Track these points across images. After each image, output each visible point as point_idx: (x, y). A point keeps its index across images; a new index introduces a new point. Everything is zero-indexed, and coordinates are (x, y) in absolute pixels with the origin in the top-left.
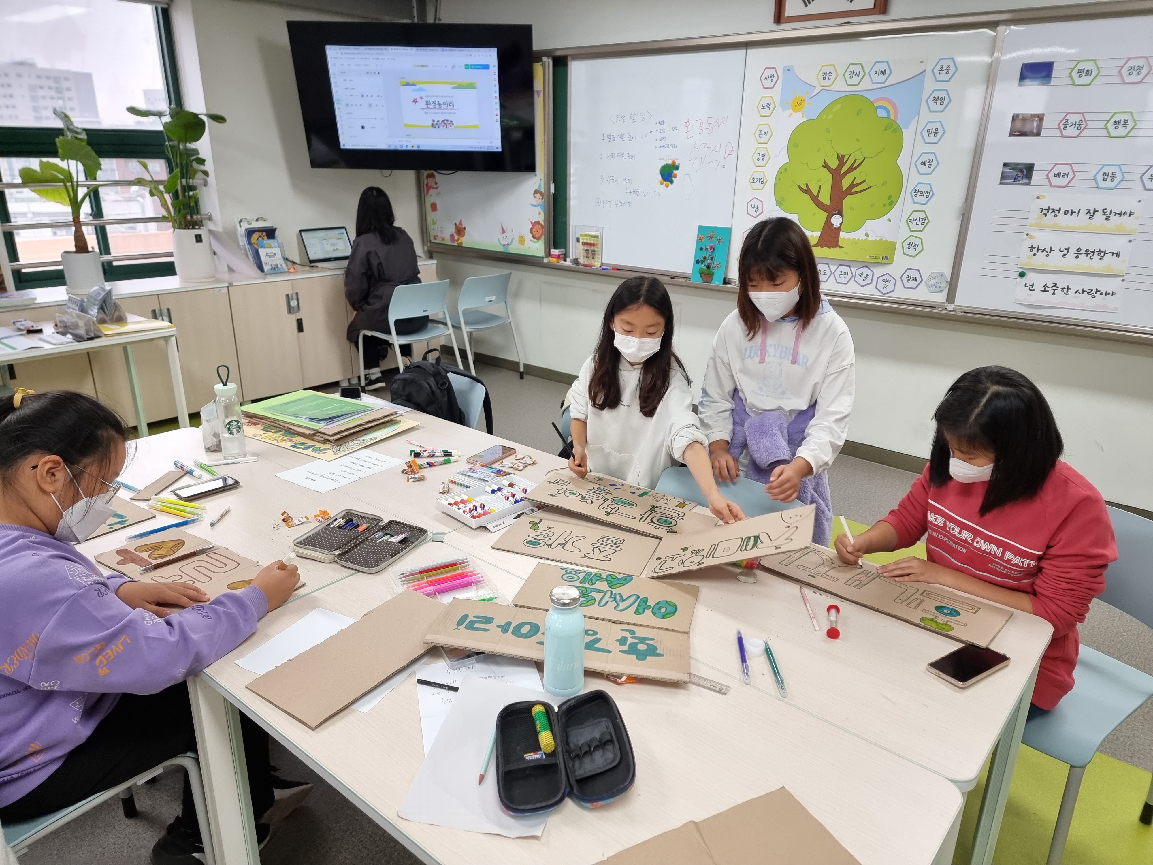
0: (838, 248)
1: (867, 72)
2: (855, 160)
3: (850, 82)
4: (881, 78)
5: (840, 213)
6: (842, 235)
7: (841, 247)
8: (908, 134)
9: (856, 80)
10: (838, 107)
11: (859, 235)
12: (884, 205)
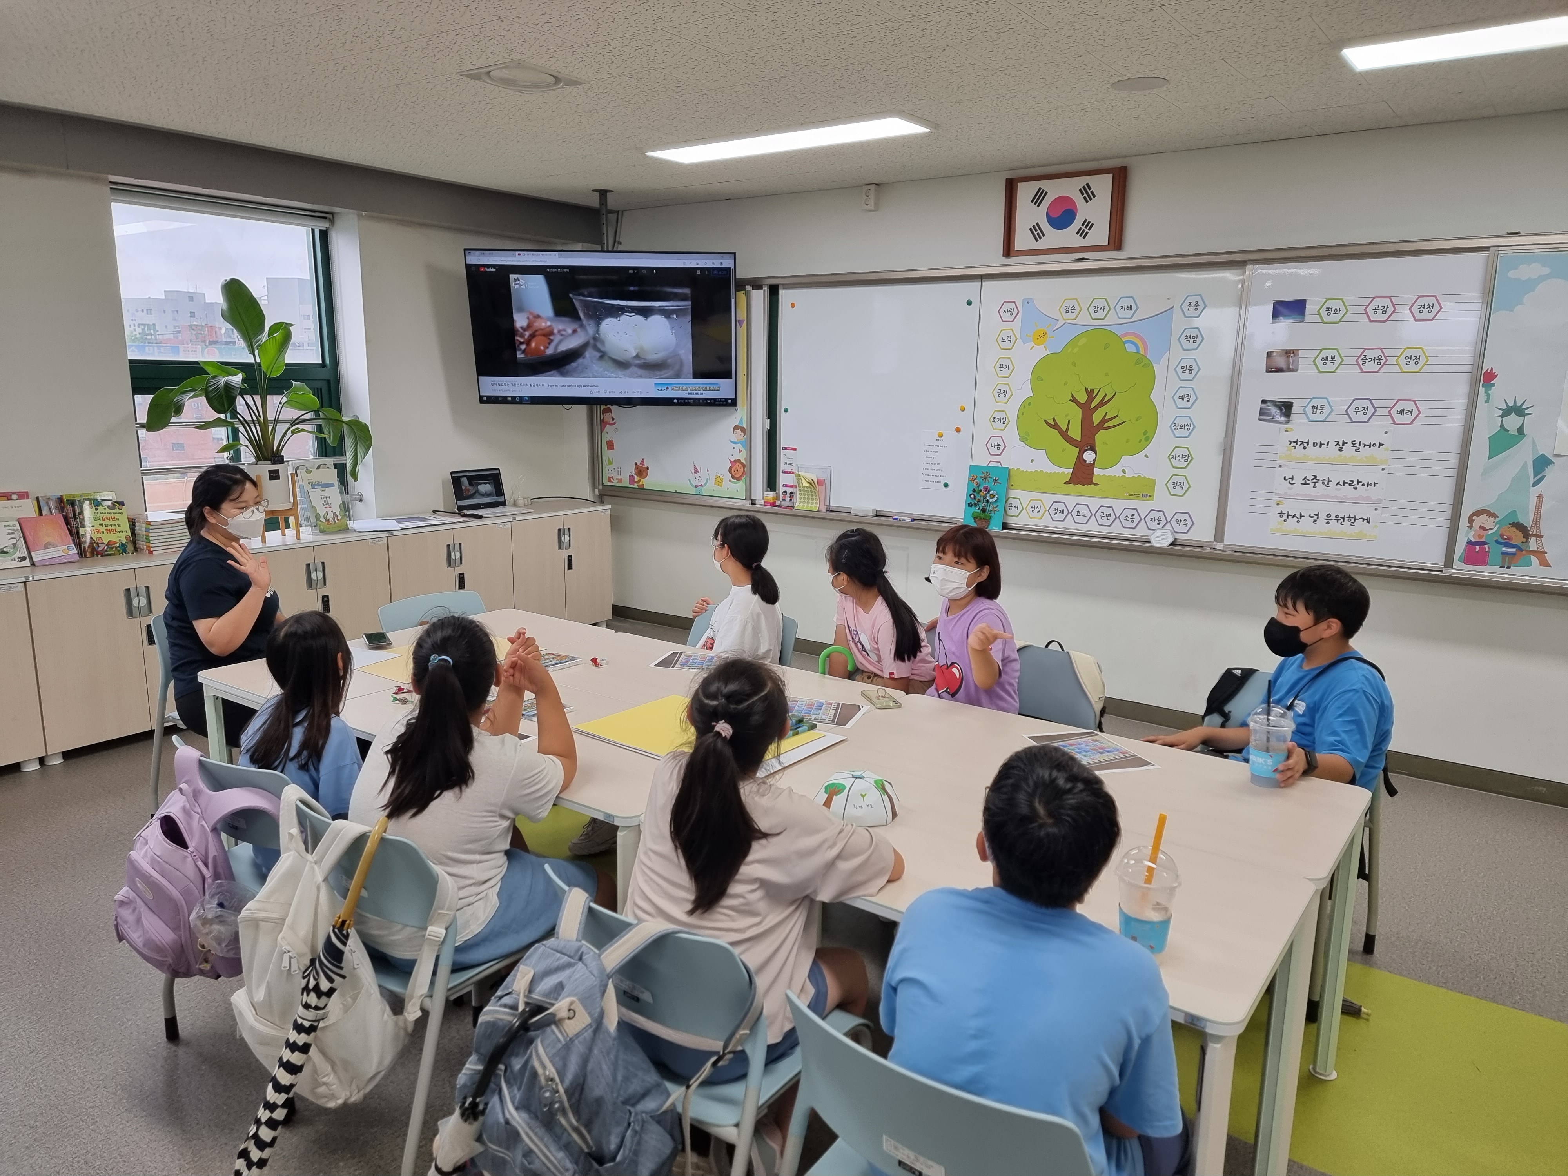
0: (1092, 485)
1: (1112, 307)
2: (1106, 395)
3: (1094, 316)
4: (1129, 313)
5: (1093, 449)
6: (1096, 471)
7: (1096, 484)
8: (1159, 369)
9: (1101, 314)
10: (1083, 341)
11: (1115, 471)
12: (1140, 441)
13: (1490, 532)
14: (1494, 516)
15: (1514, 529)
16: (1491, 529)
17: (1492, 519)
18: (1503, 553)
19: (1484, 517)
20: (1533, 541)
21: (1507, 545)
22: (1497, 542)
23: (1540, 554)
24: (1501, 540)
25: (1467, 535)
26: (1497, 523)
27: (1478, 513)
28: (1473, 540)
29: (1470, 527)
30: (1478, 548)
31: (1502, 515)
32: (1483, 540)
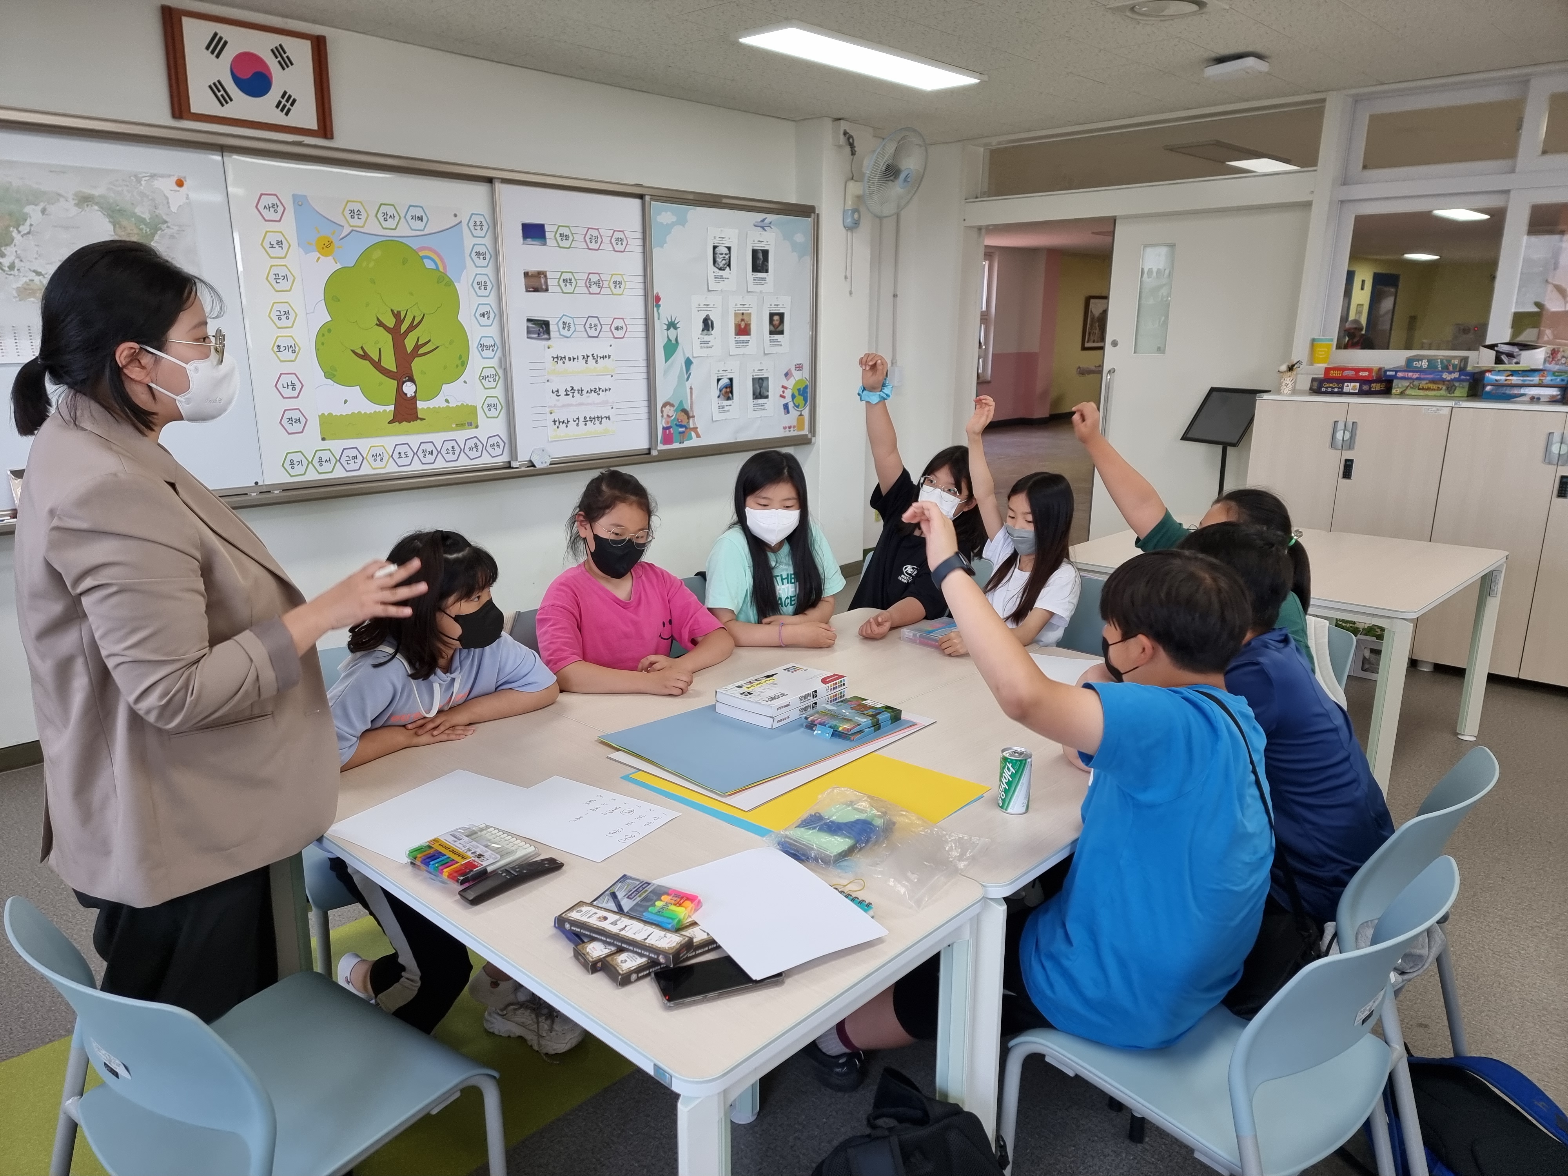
0: (418, 421)
1: (402, 215)
2: (414, 317)
3: (385, 225)
4: (419, 225)
5: (412, 380)
6: (420, 405)
7: (422, 419)
8: (460, 287)
9: (391, 223)
10: (377, 254)
11: (438, 402)
12: (457, 366)
13: (673, 418)
14: (672, 405)
15: (683, 413)
16: (672, 416)
17: (672, 409)
18: (680, 433)
19: (668, 407)
20: (691, 420)
21: (681, 426)
22: (676, 425)
23: (695, 429)
24: (678, 423)
25: (661, 423)
26: (675, 411)
27: (665, 405)
28: (665, 426)
29: (662, 416)
30: (668, 431)
31: (676, 405)
32: (669, 425)
